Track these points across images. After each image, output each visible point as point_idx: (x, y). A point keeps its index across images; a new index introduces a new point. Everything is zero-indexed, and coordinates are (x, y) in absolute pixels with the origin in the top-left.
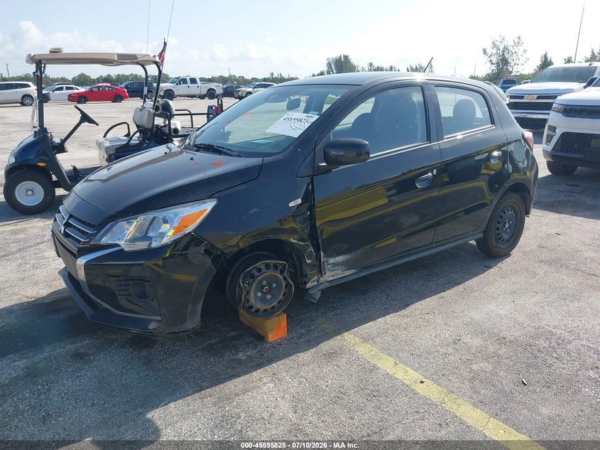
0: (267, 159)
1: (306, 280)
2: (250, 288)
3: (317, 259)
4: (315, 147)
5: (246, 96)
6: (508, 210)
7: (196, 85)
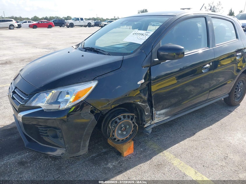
0: (126, 57)
1: (144, 123)
2: (115, 129)
3: (151, 112)
4: (152, 50)
5: (104, 26)
6: (241, 83)
7: (83, 21)
